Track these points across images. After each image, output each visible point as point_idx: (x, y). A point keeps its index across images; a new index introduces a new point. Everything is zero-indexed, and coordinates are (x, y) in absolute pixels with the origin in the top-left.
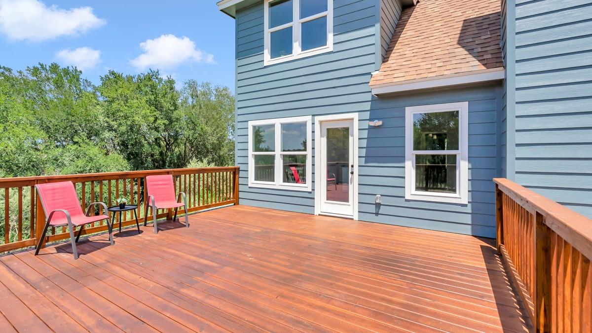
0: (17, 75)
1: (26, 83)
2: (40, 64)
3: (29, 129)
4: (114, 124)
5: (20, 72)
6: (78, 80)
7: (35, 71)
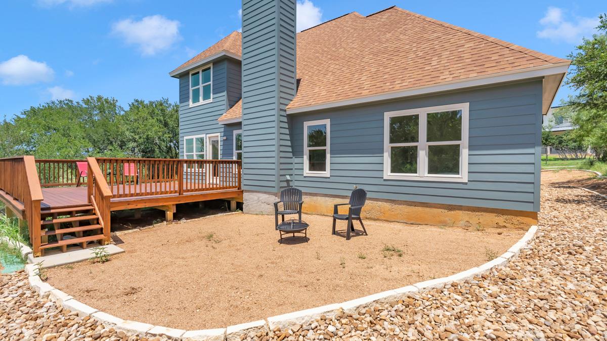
0: (76, 104)
1: (81, 109)
2: (90, 96)
3: (82, 141)
4: (137, 137)
5: (78, 103)
6: (115, 106)
7: (87, 102)
